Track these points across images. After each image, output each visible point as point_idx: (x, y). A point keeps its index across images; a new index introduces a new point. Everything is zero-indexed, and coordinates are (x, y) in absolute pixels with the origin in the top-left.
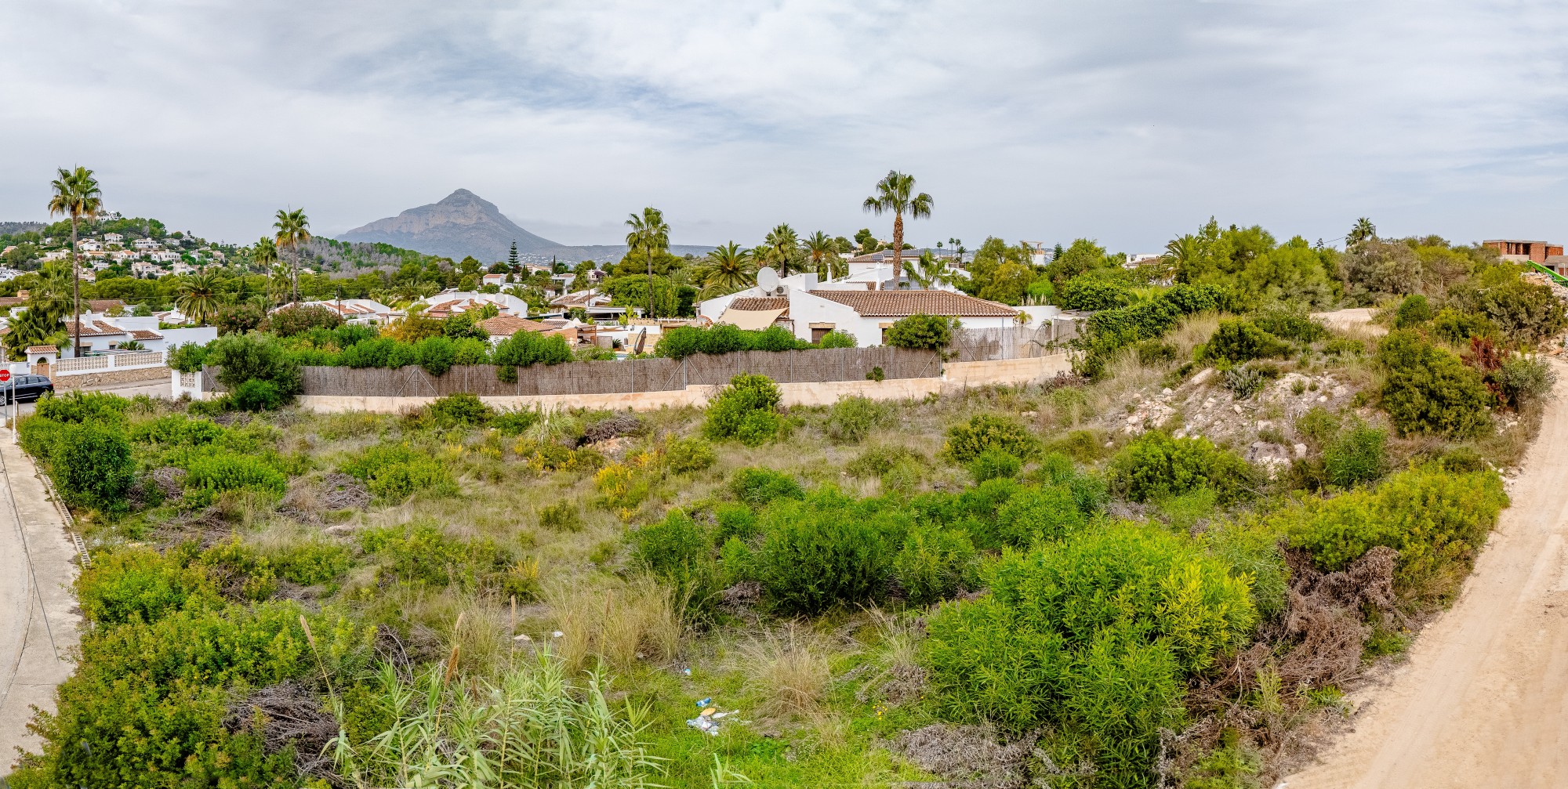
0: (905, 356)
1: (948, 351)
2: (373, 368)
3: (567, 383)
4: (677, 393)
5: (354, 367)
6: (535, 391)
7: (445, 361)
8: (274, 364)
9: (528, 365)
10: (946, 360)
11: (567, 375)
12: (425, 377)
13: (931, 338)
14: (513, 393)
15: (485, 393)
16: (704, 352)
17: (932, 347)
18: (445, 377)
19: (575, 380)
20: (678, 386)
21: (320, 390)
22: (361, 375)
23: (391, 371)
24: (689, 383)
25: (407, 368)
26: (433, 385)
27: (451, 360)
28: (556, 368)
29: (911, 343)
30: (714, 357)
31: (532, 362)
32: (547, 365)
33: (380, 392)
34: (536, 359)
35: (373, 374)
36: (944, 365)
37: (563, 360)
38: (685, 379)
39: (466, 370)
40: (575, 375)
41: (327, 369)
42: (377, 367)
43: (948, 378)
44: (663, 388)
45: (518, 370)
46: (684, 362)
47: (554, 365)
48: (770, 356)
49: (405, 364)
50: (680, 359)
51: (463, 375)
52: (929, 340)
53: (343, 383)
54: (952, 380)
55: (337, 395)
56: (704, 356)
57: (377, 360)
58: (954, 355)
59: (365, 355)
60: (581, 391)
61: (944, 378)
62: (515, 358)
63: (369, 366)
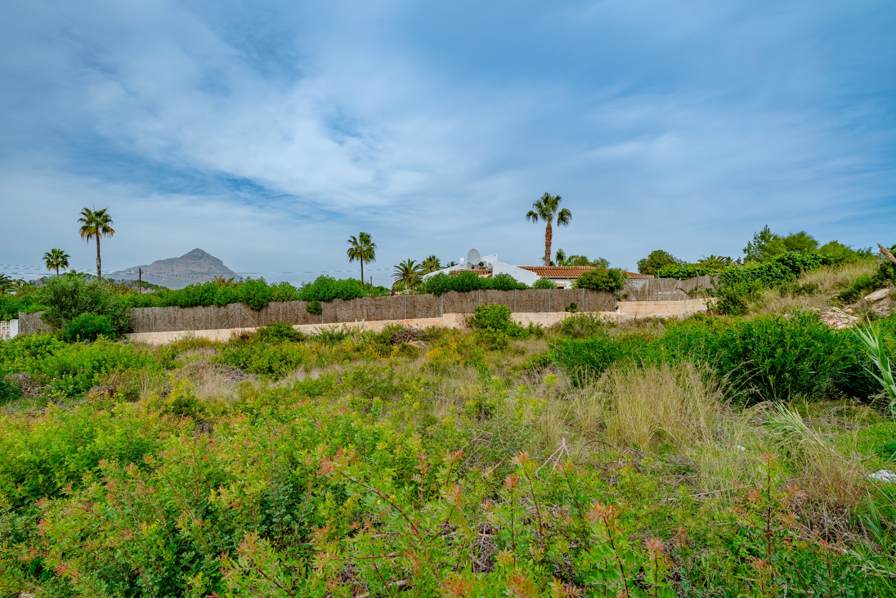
0: (592, 296)
1: (621, 293)
2: (200, 307)
3: (359, 313)
4: (437, 319)
5: (182, 307)
6: (336, 320)
7: (264, 298)
8: (106, 303)
9: (329, 300)
10: (619, 300)
11: (358, 307)
12: (246, 312)
13: (611, 282)
14: (319, 322)
15: (296, 323)
16: (455, 290)
17: (612, 290)
18: (264, 311)
19: (365, 311)
20: (437, 314)
21: (151, 327)
22: (189, 312)
23: (217, 309)
24: (445, 312)
25: (231, 306)
26: (254, 318)
27: (269, 297)
28: (351, 303)
29: (597, 285)
30: (462, 294)
31: (334, 298)
32: (344, 300)
33: (208, 325)
34: (336, 296)
35: (200, 311)
36: (618, 303)
37: (356, 297)
38: (442, 310)
39: (281, 306)
40: (364, 307)
41: (157, 308)
42: (204, 306)
43: (621, 312)
44: (426, 316)
45: (322, 304)
46: (442, 297)
47: (349, 300)
48: (501, 293)
49: (229, 303)
50: (439, 296)
51: (279, 310)
52: (610, 284)
53: (172, 321)
54: (623, 314)
55: (166, 330)
56: (456, 293)
57: (205, 300)
58: (625, 296)
59: (194, 296)
60: (369, 319)
61: (618, 312)
62: (321, 295)
63: (197, 305)
